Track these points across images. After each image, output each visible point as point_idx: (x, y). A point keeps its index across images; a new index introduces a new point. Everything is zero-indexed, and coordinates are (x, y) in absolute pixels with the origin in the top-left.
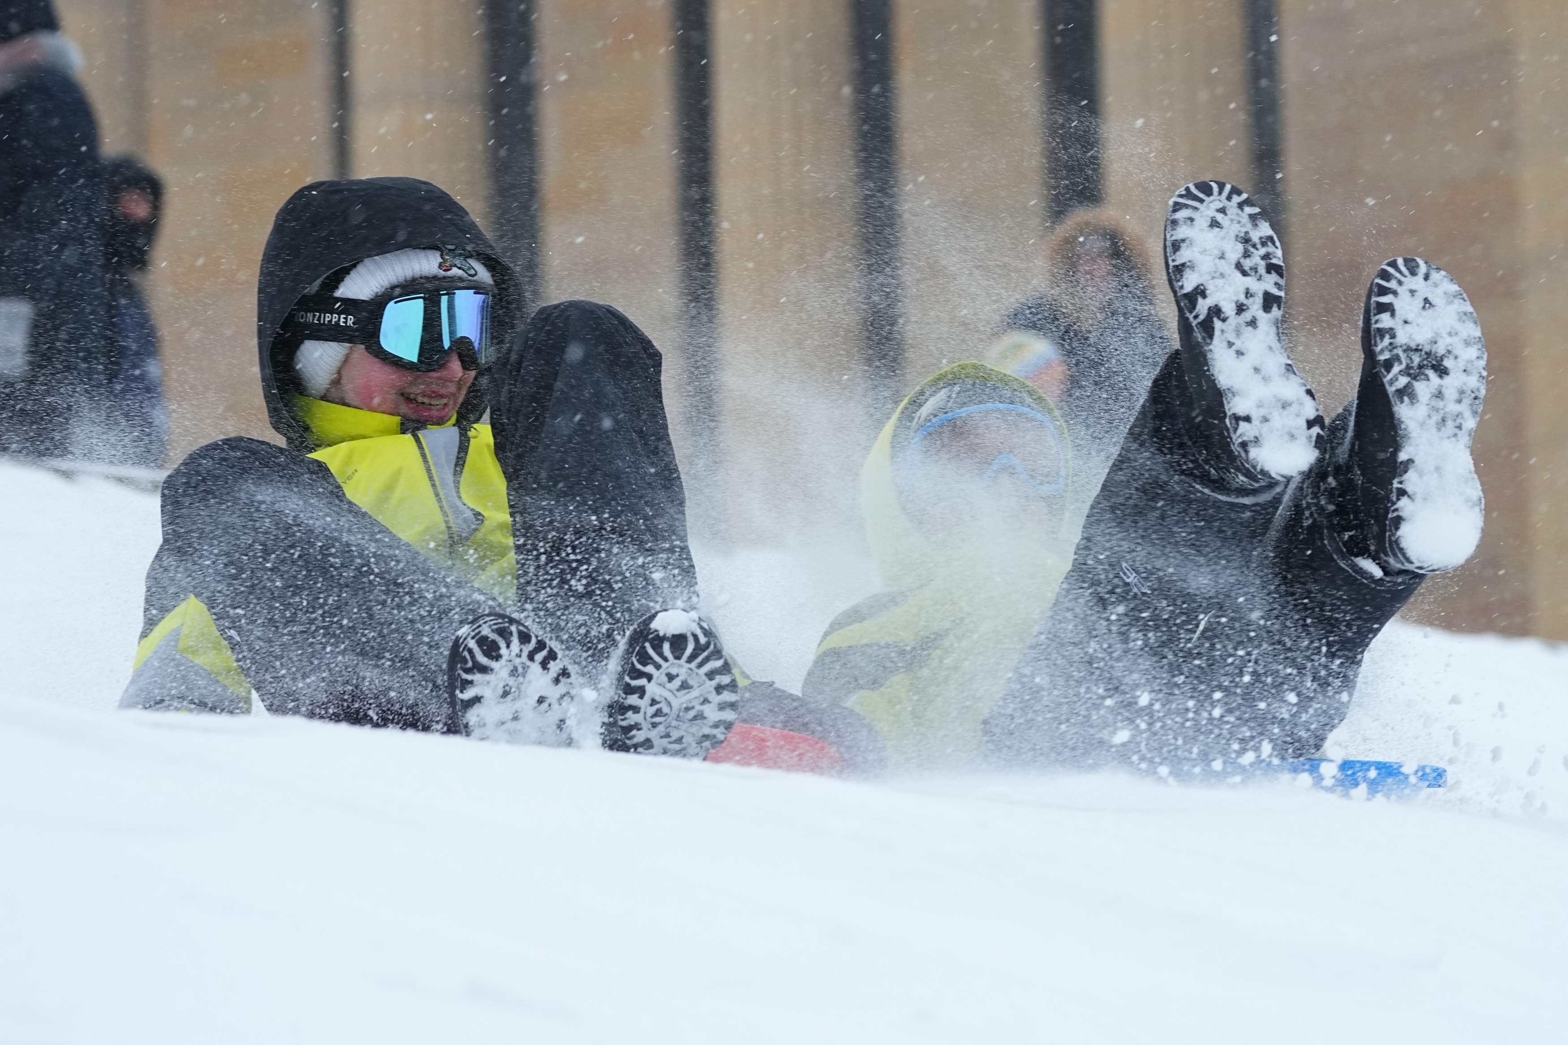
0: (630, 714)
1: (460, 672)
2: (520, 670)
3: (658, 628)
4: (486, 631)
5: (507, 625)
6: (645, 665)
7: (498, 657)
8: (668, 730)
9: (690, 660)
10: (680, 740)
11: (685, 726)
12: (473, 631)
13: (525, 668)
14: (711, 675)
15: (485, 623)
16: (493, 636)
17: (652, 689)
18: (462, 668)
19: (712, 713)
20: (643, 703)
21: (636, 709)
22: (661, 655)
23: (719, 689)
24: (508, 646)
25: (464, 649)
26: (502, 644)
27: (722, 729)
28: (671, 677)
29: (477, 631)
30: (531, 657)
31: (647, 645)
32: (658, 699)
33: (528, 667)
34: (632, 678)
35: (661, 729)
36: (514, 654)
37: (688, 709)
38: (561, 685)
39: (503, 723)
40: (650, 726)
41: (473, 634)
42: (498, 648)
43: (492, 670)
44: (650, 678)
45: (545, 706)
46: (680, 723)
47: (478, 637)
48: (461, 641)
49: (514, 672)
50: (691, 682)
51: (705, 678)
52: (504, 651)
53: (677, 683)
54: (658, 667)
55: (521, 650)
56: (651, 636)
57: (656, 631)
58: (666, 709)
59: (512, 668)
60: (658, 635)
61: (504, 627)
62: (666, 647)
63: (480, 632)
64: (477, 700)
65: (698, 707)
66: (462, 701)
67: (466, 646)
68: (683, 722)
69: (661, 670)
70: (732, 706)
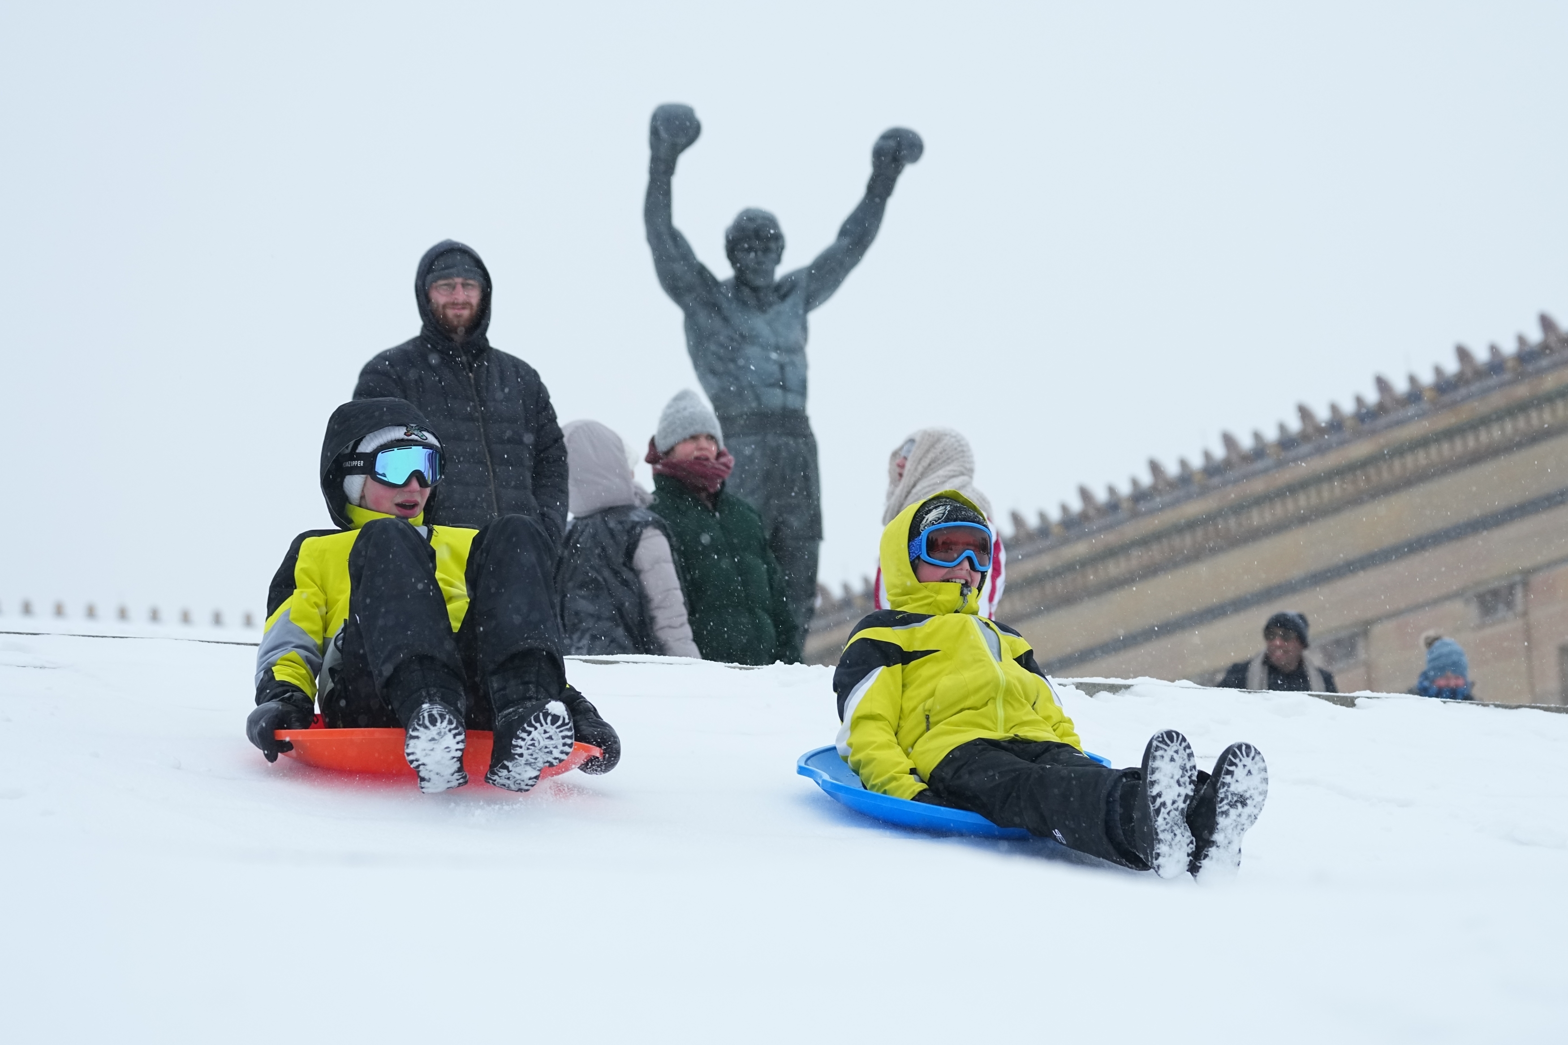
0: (520, 741)
1: (415, 723)
2: (442, 734)
3: (549, 709)
4: (435, 712)
5: (445, 713)
6: (536, 722)
7: (434, 725)
8: (533, 753)
9: (558, 727)
10: (536, 759)
11: (541, 754)
12: (430, 709)
13: (445, 733)
14: (564, 737)
15: (436, 708)
16: (437, 716)
17: (535, 734)
18: (417, 722)
19: (556, 753)
20: (528, 738)
21: (524, 740)
22: (545, 720)
23: (564, 745)
24: (441, 723)
25: (421, 715)
26: (439, 721)
27: (557, 761)
28: (545, 732)
29: (431, 710)
30: (450, 731)
31: (541, 714)
32: (535, 739)
33: (447, 734)
34: (528, 726)
35: (530, 751)
36: (442, 727)
37: (546, 747)
38: (458, 745)
39: (425, 750)
40: (526, 749)
41: (428, 710)
42: (437, 722)
43: (429, 729)
44: (536, 728)
45: (448, 750)
46: (540, 752)
47: (430, 713)
48: (422, 710)
49: (439, 734)
50: (553, 737)
51: (560, 737)
52: (438, 724)
53: (547, 735)
54: (542, 725)
55: (446, 727)
56: (544, 711)
57: (547, 709)
58: (536, 744)
59: (439, 732)
60: (548, 712)
61: (444, 714)
62: (549, 718)
63: (431, 711)
64: (417, 737)
65: (551, 749)
66: (411, 735)
67: (423, 714)
68: (541, 752)
69: (543, 727)
70: (567, 754)
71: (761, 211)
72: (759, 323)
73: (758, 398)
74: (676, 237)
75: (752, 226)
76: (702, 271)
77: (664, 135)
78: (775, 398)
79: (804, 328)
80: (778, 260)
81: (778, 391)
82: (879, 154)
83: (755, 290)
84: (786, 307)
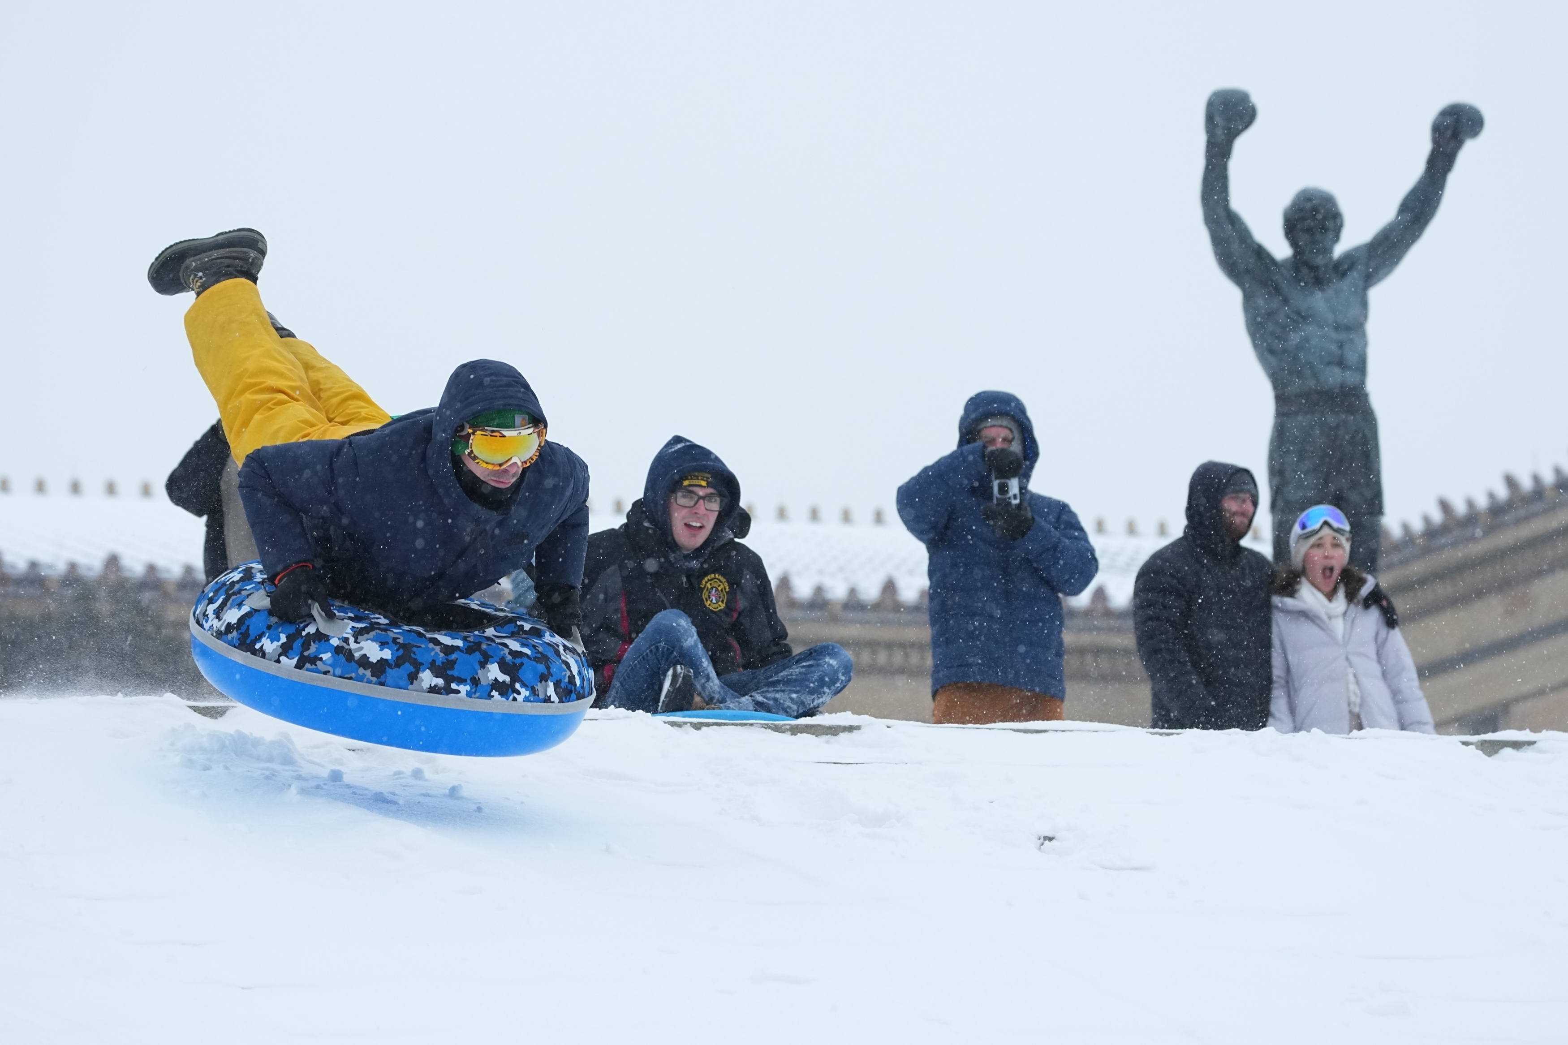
71: (1320, 191)
72: (1318, 301)
73: (1315, 375)
74: (1233, 219)
75: (1308, 206)
76: (1260, 253)
77: (1218, 120)
78: (1334, 377)
79: (1364, 305)
80: (1337, 238)
81: (1337, 370)
82: (1438, 129)
83: (1314, 268)
84: (1346, 285)
